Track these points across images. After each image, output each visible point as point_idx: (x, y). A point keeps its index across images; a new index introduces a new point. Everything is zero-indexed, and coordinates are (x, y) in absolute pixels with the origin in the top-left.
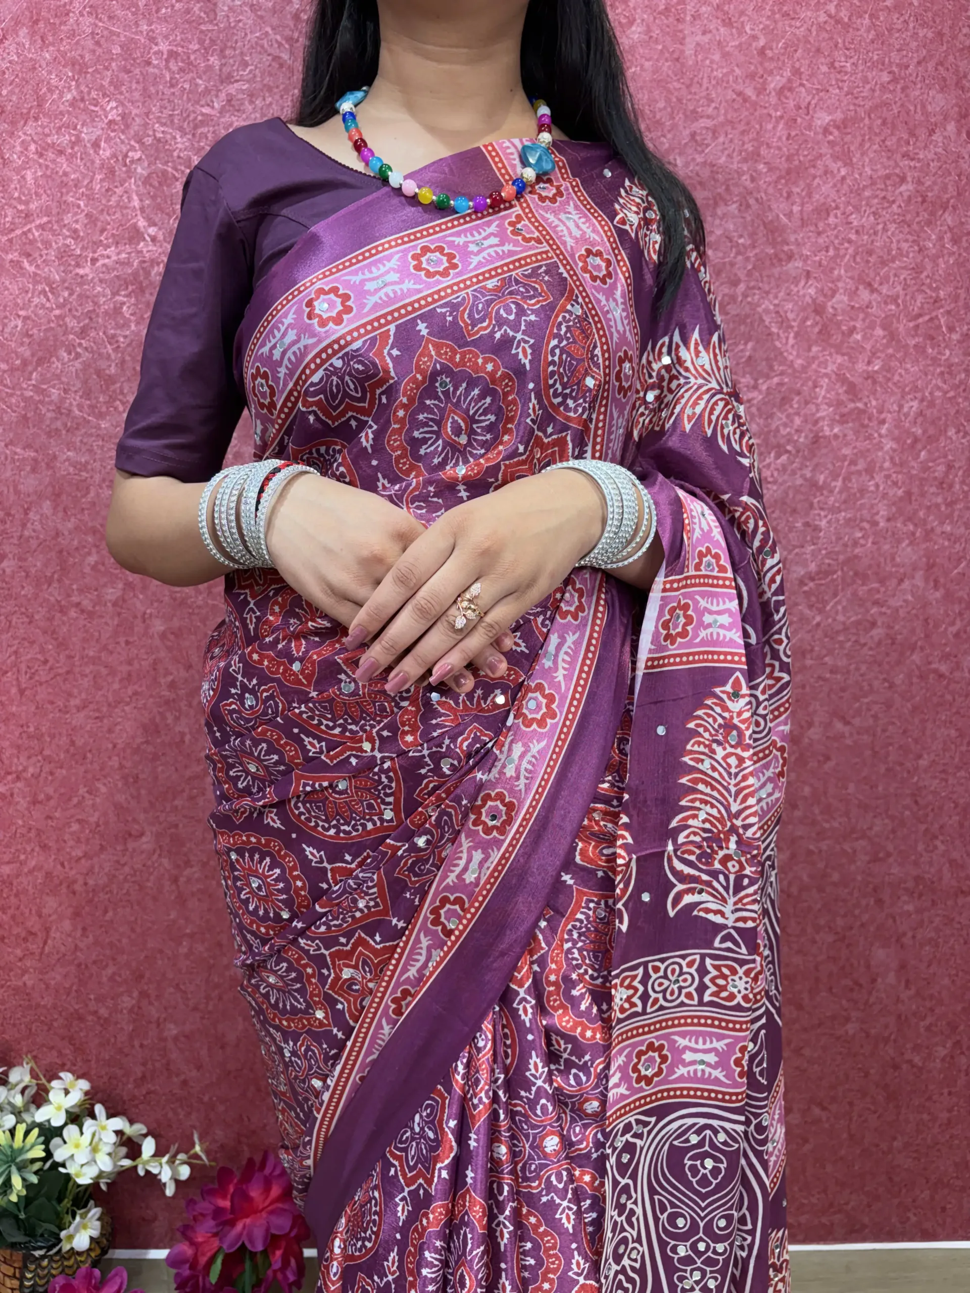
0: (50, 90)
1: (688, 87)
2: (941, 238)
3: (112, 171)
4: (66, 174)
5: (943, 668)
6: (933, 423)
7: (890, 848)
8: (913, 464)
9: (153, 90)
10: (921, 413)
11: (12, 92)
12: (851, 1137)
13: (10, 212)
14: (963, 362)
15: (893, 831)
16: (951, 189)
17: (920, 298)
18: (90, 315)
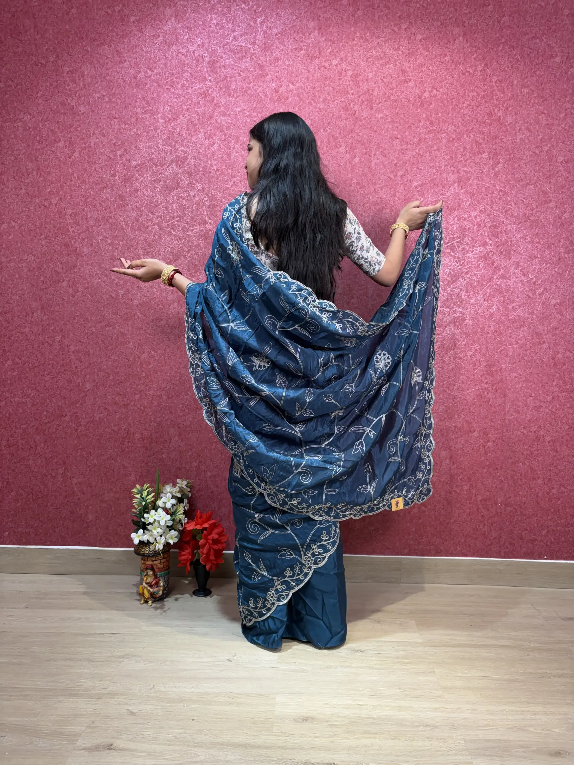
0: (182, 181)
1: (373, 175)
2: (454, 219)
3: (199, 204)
4: (185, 205)
5: (462, 356)
6: (454, 276)
7: (446, 416)
8: (449, 289)
9: (211, 180)
10: (450, 273)
11: (170, 182)
12: (436, 518)
13: (168, 216)
14: (463, 257)
15: (446, 411)
16: (457, 205)
17: (448, 237)
18: (190, 246)
